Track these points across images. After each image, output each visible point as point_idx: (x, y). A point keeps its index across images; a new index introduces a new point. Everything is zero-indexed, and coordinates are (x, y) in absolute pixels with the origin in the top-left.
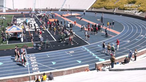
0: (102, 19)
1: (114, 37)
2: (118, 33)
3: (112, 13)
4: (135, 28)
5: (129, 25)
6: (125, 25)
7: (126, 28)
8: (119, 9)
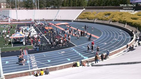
0: (85, 27)
1: (95, 40)
2: (98, 38)
4: (110, 34)
8: (98, 19)
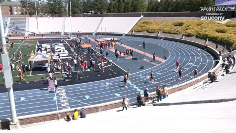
0: (144, 44)
1: (158, 65)
2: (164, 61)
3: (156, 38)
4: (182, 55)
5: (175, 51)
6: (171, 52)
7: (173, 55)
8: (163, 32)
